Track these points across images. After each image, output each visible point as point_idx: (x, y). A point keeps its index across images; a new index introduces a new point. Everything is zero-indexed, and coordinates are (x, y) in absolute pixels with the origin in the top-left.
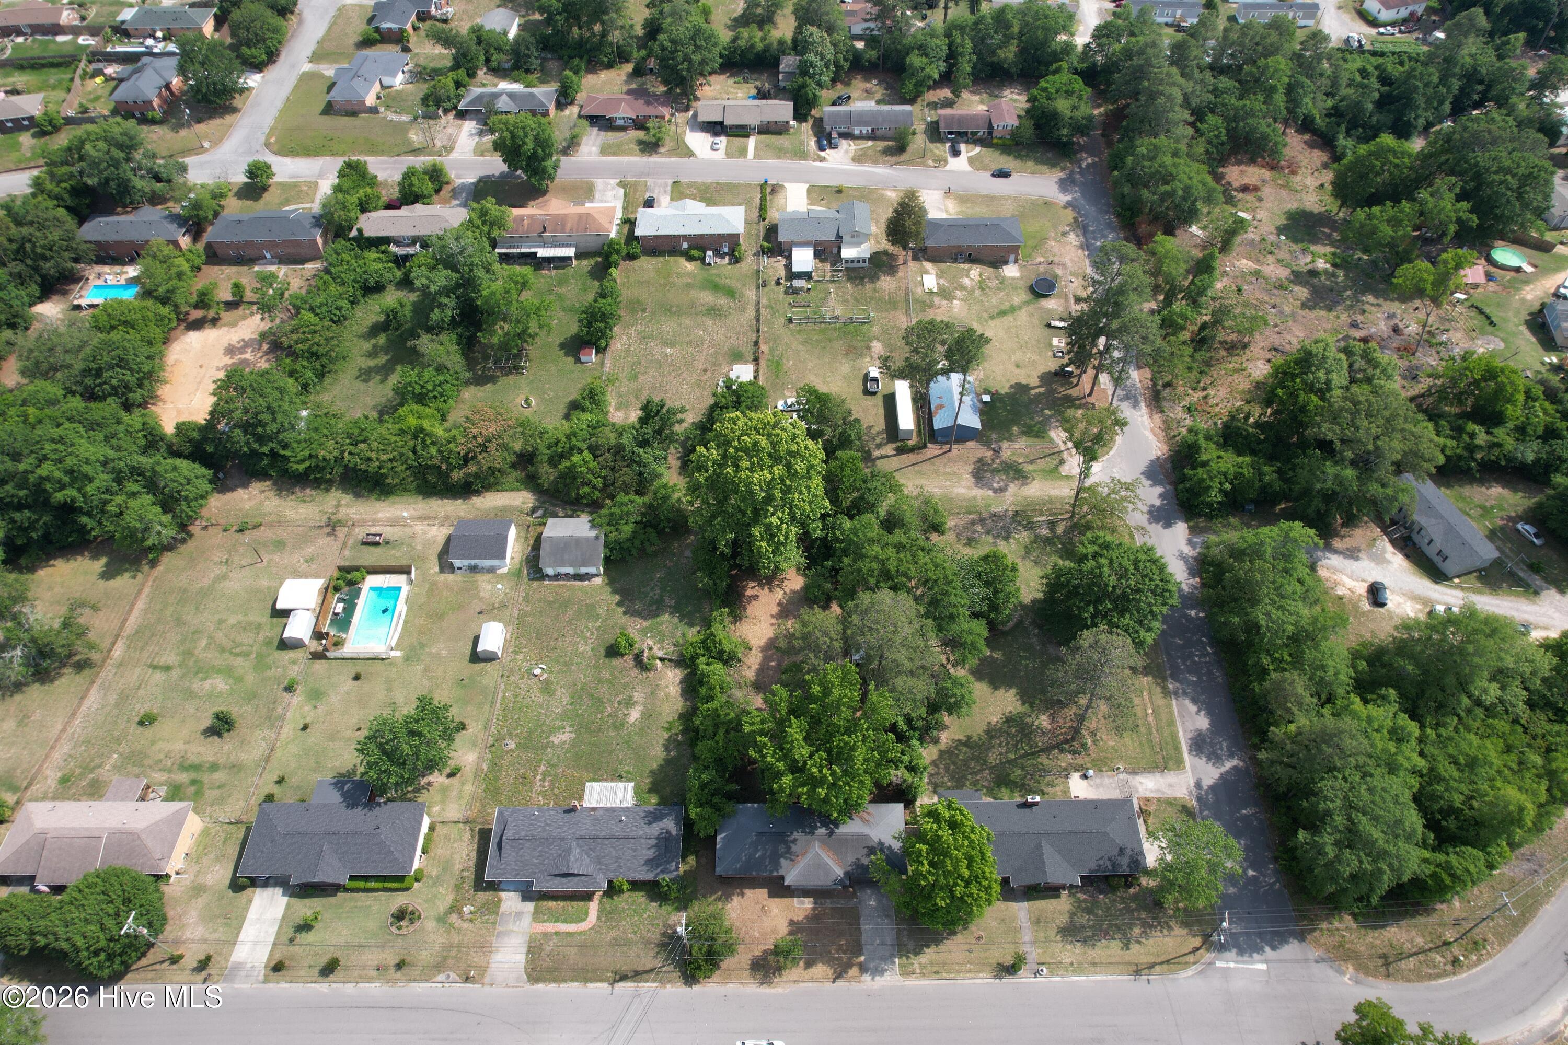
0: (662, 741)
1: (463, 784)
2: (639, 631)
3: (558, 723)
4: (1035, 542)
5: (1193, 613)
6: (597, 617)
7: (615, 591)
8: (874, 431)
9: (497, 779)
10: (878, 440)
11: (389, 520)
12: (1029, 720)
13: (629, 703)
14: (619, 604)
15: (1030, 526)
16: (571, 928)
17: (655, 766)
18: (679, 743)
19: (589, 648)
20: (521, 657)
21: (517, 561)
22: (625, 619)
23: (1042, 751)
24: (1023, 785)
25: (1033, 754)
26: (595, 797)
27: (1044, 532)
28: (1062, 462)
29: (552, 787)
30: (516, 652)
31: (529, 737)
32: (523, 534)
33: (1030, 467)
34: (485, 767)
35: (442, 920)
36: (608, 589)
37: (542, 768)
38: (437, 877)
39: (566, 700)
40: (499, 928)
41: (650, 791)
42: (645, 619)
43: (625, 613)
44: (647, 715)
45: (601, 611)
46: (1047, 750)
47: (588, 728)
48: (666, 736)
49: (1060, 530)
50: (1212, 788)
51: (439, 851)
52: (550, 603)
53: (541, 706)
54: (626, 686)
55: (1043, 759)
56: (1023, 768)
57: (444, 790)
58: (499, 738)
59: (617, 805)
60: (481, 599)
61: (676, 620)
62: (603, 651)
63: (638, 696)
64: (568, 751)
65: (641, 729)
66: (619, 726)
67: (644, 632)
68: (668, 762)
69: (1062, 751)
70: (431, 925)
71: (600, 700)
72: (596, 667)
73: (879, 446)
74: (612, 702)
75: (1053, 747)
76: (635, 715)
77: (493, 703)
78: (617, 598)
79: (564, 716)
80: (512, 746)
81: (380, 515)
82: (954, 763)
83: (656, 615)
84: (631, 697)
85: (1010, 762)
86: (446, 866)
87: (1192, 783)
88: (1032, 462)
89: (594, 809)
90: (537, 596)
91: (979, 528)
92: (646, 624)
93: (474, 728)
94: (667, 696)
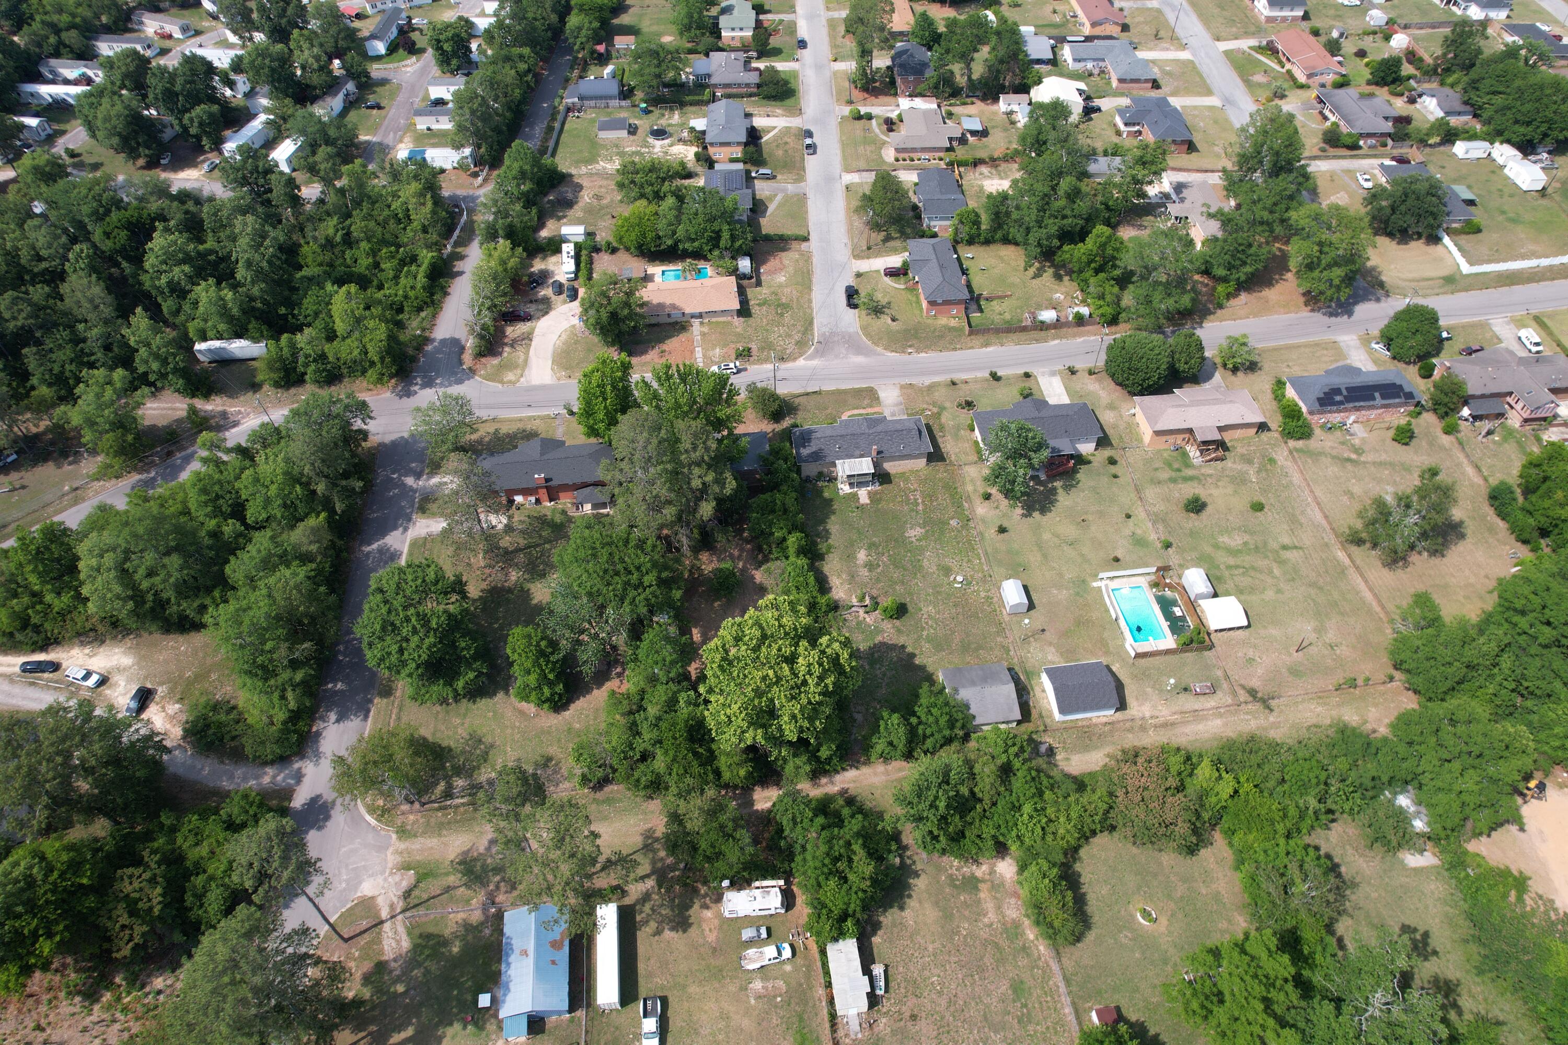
0: (833, 536)
1: (975, 490)
2: (883, 631)
3: (923, 543)
4: (474, 769)
6: (929, 640)
7: (921, 667)
8: (653, 925)
9: (952, 497)
10: (647, 908)
12: (526, 577)
13: (870, 566)
14: (913, 656)
15: (475, 788)
17: (833, 517)
18: (818, 535)
19: (925, 610)
20: (983, 594)
21: (1037, 690)
22: (901, 640)
23: (521, 550)
24: (542, 524)
25: (529, 548)
27: (459, 783)
28: (407, 894)
29: (907, 496)
30: (988, 598)
31: (942, 532)
32: (1048, 721)
34: (966, 505)
35: (942, 408)
36: (930, 669)
37: (920, 507)
39: (925, 563)
40: (903, 407)
41: (831, 500)
42: (881, 643)
43: (903, 647)
44: (851, 557)
45: (927, 646)
47: (896, 541)
48: (830, 541)
49: (442, 786)
51: (967, 446)
52: (979, 647)
53: (945, 556)
54: (878, 580)
57: (987, 485)
58: (965, 526)
59: (847, 461)
60: (1050, 644)
62: (910, 608)
63: (864, 572)
64: (906, 522)
65: (853, 545)
66: (871, 546)
67: (878, 631)
68: (823, 521)
69: (506, 549)
70: (947, 405)
71: (896, 567)
72: (911, 594)
73: (646, 897)
74: (885, 565)
75: (512, 553)
76: (862, 556)
77: (986, 554)
79: (922, 550)
80: (953, 523)
83: (871, 647)
84: (870, 570)
86: (956, 437)
87: (410, 531)
89: (862, 456)
90: (997, 652)
92: (879, 639)
93: (992, 532)
94: (839, 576)
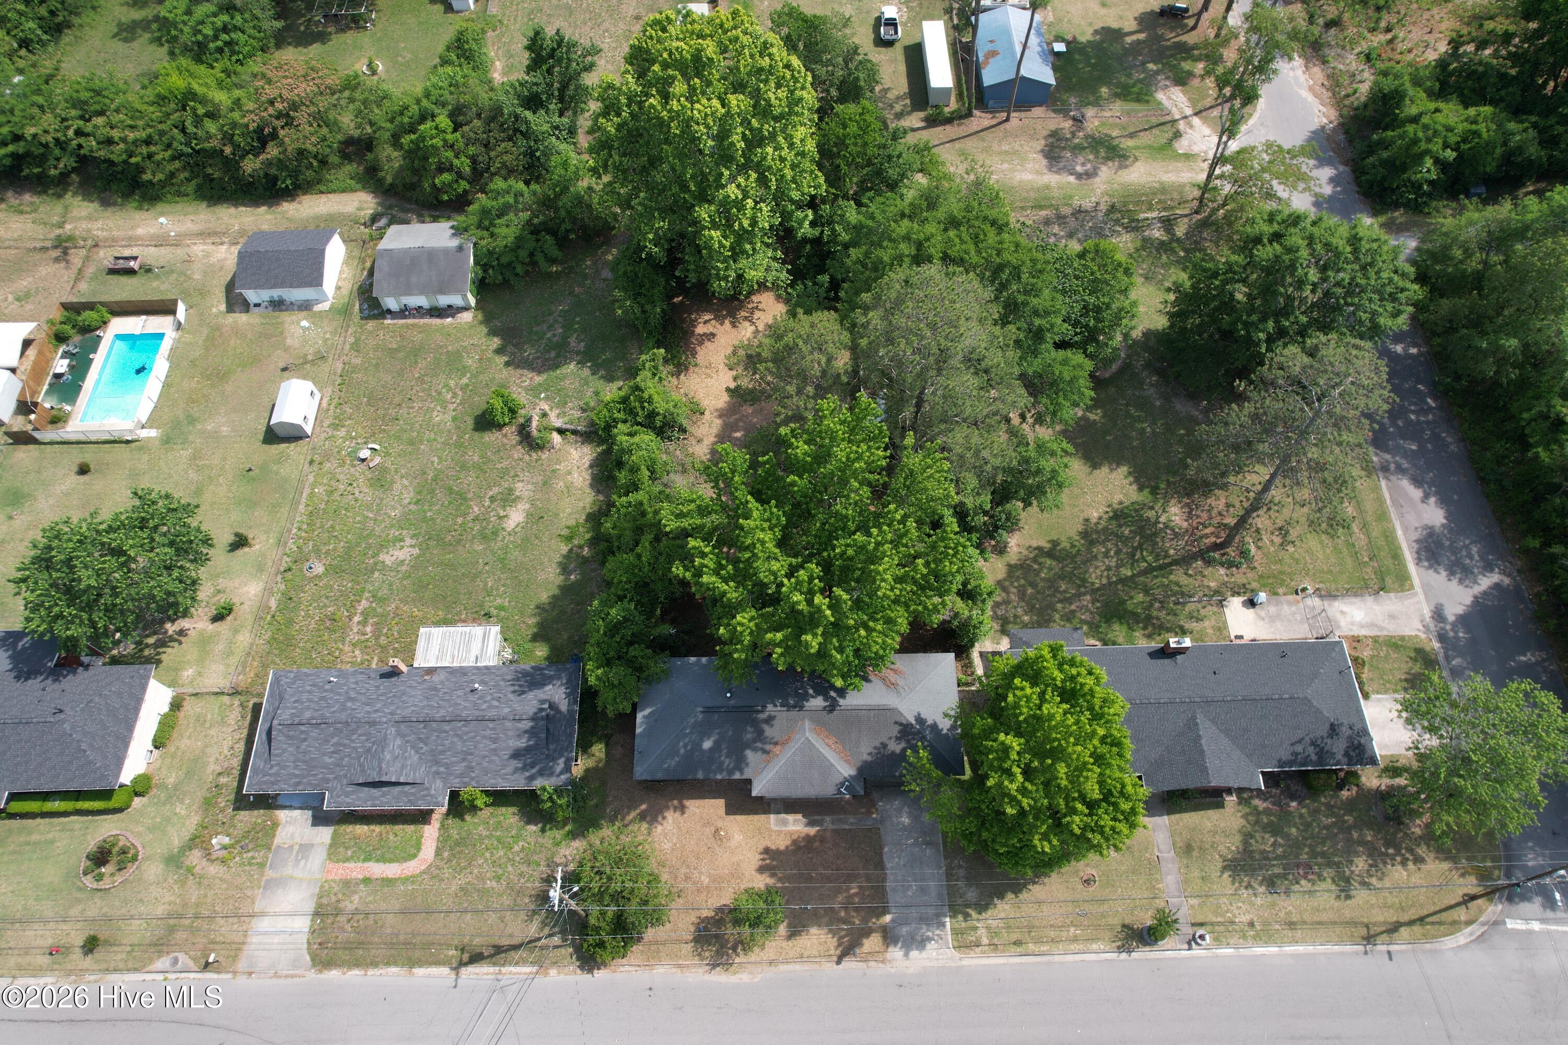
0: (558, 558)
1: (236, 631)
2: (528, 389)
3: (395, 533)
4: (1143, 248)
5: (1399, 349)
6: (463, 370)
7: (493, 332)
8: (891, 95)
9: (290, 622)
10: (898, 108)
11: (153, 237)
12: (1151, 514)
13: (508, 498)
14: (499, 351)
15: (1134, 226)
16: (392, 870)
17: (544, 597)
18: (585, 561)
19: (448, 417)
20: (342, 433)
21: (345, 292)
22: (505, 373)
23: (1176, 562)
24: (1149, 618)
25: (1161, 568)
26: (434, 650)
27: (1157, 233)
28: (1177, 135)
29: (377, 635)
30: (335, 427)
31: (347, 554)
32: (356, 253)
33: (1130, 143)
34: (273, 604)
35: (174, 861)
36: (483, 329)
37: (364, 604)
38: (176, 787)
39: (408, 496)
40: (269, 873)
41: (535, 638)
42: (539, 372)
43: (507, 364)
44: (536, 517)
45: (471, 362)
46: (1185, 560)
47: (441, 540)
48: (564, 549)
49: (1180, 230)
50: (1463, 620)
51: (184, 742)
52: (392, 352)
53: (369, 507)
54: (504, 473)
55: (1178, 576)
56: (1146, 591)
57: (205, 642)
58: (300, 559)
59: (470, 663)
60: (287, 349)
61: (586, 372)
62: (470, 422)
63: (522, 488)
64: (407, 576)
65: (526, 539)
66: (489, 535)
67: (534, 391)
68: (566, 590)
69: (1209, 562)
70: (153, 870)
71: (463, 497)
72: (458, 445)
73: (899, 116)
74: (481, 498)
75: (1193, 557)
76: (516, 517)
77: (295, 504)
78: (496, 342)
79: (404, 522)
80: (319, 569)
81: (140, 231)
82: (1033, 585)
83: (557, 366)
84: (511, 491)
85: (1123, 581)
86: (194, 767)
87: (1427, 613)
88: (1132, 135)
89: (431, 671)
90: (372, 342)
91: (1056, 229)
92: (539, 379)
93: (261, 544)
94: (569, 487)
